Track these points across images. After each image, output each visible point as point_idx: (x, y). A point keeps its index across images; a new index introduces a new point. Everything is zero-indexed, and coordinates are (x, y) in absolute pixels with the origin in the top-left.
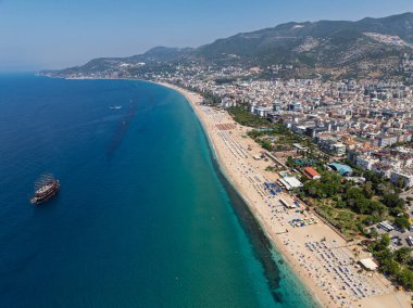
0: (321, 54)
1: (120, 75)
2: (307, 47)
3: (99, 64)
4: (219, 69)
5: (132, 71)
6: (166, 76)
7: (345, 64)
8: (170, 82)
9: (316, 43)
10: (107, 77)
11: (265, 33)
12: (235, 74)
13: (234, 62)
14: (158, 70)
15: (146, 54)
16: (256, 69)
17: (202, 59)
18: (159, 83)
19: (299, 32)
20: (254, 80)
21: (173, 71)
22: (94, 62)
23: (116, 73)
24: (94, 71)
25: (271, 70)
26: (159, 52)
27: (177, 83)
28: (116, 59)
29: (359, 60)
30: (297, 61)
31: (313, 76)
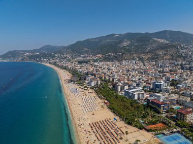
0: (133, 47)
1: (22, 59)
2: (125, 44)
3: (13, 54)
4: (79, 56)
5: (30, 57)
6: (49, 59)
7: (149, 52)
8: (50, 63)
9: (129, 42)
10: (15, 61)
11: (101, 38)
12: (88, 58)
13: (87, 52)
14: (45, 56)
15: (40, 49)
16: (100, 56)
17: (70, 51)
18: (44, 64)
19: (118, 38)
20: (100, 61)
21: (53, 57)
22: (10, 52)
23: (21, 58)
24: (9, 57)
25: (109, 56)
26: (47, 48)
27: (55, 64)
28: (23, 51)
29: (156, 50)
30: (123, 50)
31: (134, 59)
